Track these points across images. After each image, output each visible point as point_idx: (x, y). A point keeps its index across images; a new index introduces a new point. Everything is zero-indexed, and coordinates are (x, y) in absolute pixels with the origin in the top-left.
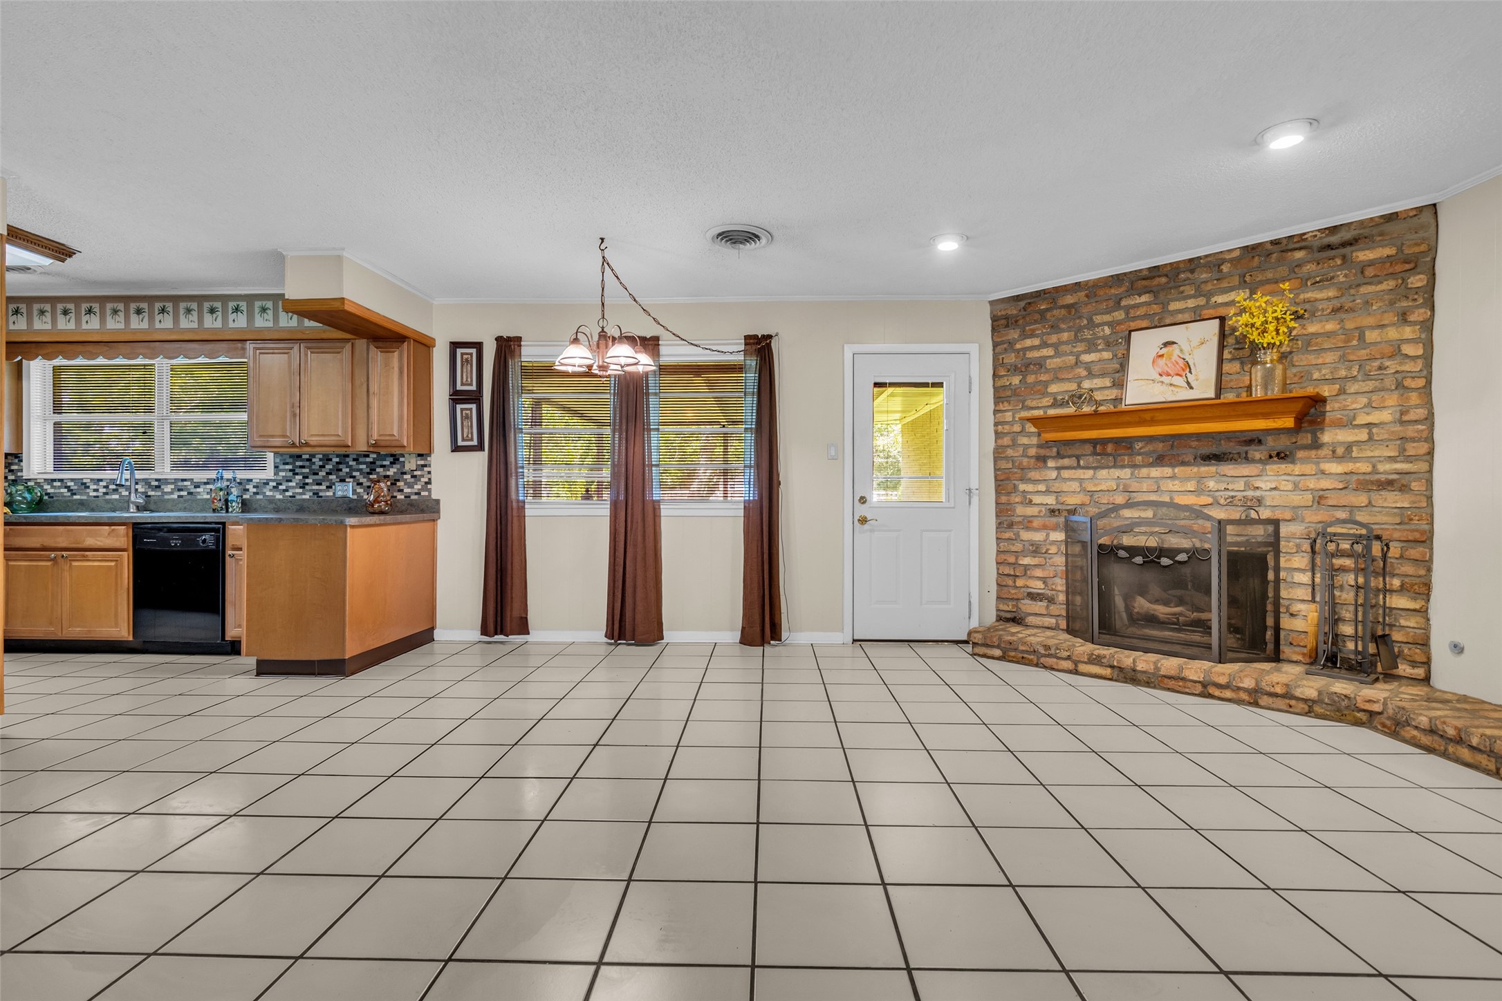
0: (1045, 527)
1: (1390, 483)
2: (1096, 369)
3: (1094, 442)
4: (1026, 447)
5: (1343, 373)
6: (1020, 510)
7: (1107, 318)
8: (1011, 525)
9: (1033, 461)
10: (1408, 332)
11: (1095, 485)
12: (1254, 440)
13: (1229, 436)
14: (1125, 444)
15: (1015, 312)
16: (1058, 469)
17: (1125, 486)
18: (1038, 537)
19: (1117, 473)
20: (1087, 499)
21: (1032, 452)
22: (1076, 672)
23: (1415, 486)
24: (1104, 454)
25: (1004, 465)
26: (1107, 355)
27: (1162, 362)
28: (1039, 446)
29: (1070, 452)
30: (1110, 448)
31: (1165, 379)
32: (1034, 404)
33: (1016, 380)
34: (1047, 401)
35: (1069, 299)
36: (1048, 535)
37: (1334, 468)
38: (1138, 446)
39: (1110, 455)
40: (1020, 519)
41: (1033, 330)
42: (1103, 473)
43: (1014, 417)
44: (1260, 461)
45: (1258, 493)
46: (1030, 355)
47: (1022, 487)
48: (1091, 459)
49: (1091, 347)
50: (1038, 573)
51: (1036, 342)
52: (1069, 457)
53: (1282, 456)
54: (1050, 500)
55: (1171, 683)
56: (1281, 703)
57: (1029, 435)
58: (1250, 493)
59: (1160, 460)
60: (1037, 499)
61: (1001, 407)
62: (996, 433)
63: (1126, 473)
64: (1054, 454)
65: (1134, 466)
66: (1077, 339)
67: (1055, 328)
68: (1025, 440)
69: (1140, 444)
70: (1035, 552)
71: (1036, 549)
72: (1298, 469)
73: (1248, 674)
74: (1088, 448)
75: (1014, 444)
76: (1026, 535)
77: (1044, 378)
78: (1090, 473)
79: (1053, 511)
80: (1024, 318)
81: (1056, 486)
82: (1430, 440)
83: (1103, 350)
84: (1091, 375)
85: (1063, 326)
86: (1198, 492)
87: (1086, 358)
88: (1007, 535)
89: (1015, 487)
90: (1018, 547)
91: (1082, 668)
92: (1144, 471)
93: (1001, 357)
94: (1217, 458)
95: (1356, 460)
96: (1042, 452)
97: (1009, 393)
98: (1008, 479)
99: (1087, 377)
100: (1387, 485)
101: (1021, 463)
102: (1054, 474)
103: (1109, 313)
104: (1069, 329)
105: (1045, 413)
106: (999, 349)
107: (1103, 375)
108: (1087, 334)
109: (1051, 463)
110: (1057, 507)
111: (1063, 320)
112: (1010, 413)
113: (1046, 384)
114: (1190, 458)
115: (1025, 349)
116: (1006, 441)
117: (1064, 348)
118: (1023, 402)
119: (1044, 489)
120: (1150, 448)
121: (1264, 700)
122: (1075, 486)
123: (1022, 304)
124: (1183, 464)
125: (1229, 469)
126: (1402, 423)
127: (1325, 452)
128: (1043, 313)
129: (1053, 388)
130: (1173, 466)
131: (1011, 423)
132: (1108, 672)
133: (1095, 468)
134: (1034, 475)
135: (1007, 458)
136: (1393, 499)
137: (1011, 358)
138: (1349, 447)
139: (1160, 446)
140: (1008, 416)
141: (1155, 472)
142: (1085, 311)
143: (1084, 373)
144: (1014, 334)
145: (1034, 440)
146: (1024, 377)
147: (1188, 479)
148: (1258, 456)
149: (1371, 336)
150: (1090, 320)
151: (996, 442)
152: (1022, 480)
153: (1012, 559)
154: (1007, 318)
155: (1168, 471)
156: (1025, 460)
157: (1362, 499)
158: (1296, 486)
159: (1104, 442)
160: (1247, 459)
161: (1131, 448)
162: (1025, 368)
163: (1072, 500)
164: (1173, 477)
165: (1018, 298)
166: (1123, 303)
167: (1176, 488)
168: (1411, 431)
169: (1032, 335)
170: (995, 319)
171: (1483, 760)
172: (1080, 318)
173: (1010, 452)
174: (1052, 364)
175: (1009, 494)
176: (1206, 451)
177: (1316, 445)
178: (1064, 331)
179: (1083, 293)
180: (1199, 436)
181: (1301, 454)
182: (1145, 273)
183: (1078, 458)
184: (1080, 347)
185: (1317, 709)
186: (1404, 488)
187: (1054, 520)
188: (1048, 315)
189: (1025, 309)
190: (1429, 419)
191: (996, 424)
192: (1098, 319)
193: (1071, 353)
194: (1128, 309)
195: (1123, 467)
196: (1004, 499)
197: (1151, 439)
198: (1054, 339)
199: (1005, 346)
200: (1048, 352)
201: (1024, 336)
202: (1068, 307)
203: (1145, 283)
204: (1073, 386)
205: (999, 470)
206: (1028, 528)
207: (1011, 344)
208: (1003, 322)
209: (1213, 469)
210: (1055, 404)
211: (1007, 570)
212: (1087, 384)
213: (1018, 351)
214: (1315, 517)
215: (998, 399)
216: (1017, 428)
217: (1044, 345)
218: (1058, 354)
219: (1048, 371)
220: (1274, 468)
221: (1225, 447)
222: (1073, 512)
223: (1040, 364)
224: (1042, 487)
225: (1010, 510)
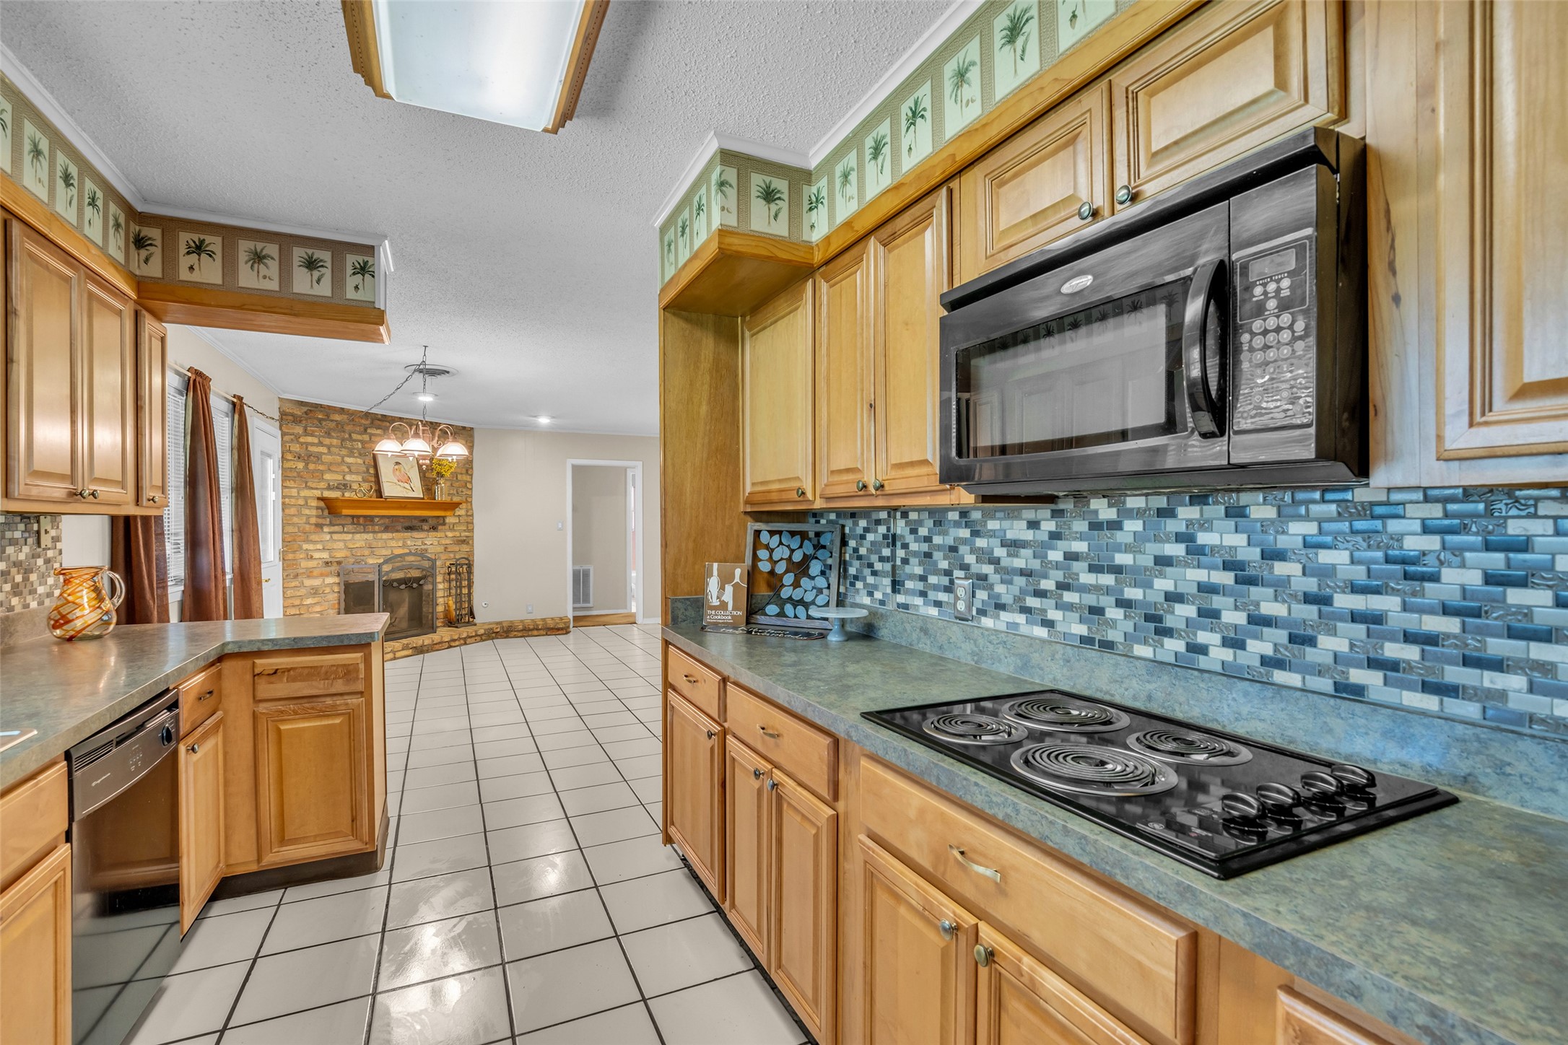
0: (322, 575)
1: (464, 541)
2: (353, 469)
3: (353, 517)
4: (309, 517)
5: (452, 492)
6: (304, 564)
7: (359, 437)
8: (296, 576)
9: (313, 527)
10: (468, 478)
11: (354, 544)
12: (424, 520)
13: (416, 518)
14: (369, 519)
15: (299, 413)
16: (330, 533)
17: (369, 544)
18: (316, 582)
19: (365, 536)
20: (348, 554)
21: (313, 520)
22: (395, 658)
23: (470, 542)
24: (359, 524)
25: (290, 529)
26: (360, 461)
27: (397, 473)
28: (318, 517)
29: (338, 522)
30: (361, 520)
31: (400, 483)
32: (314, 485)
33: (301, 465)
34: (323, 485)
35: (337, 417)
36: (324, 580)
37: (450, 534)
38: (376, 520)
39: (361, 525)
40: (304, 571)
41: (313, 431)
42: (358, 536)
43: (298, 493)
44: (427, 531)
45: (425, 547)
46: (310, 448)
47: (305, 546)
48: (351, 527)
49: (351, 454)
50: (318, 608)
51: (316, 440)
52: (337, 525)
53: (434, 528)
54: (325, 555)
55: (437, 647)
56: (473, 640)
57: (310, 508)
58: (423, 547)
59: (387, 529)
60: (316, 555)
61: (288, 484)
62: (283, 504)
63: (370, 536)
64: (328, 523)
65: (374, 532)
66: (342, 446)
67: (328, 434)
68: (307, 512)
69: (377, 519)
70: (315, 593)
71: (315, 592)
72: (439, 534)
73: (426, 640)
74: (350, 520)
75: (300, 514)
76: (308, 582)
77: (321, 467)
78: (351, 535)
79: (327, 563)
80: (306, 420)
81: (329, 546)
82: (473, 523)
83: (356, 457)
84: (351, 472)
85: (333, 434)
86: (404, 546)
87: (349, 460)
88: (293, 584)
89: (301, 547)
90: (303, 591)
91: (398, 655)
92: (379, 535)
93: (288, 445)
94: (410, 528)
95: (455, 531)
96: (320, 521)
97: (295, 474)
98: (294, 540)
99: (348, 473)
100: (463, 542)
101: (304, 529)
102: (328, 537)
103: (361, 434)
104: (337, 438)
105: (322, 493)
106: (287, 438)
107: (357, 473)
108: (348, 444)
109: (326, 529)
110: (330, 560)
111: (334, 430)
112: (296, 490)
113: (322, 472)
114: (400, 528)
115: (307, 444)
116: (293, 511)
117: (333, 449)
118: (306, 483)
119: (321, 548)
120: (382, 521)
121: (469, 641)
122: (341, 545)
123: (305, 409)
124: (397, 531)
125: (416, 534)
126: (467, 515)
127: (447, 527)
128: (320, 420)
129: (327, 476)
130: (393, 533)
131: (297, 498)
132: (410, 652)
133: (353, 533)
134: (314, 537)
135: (293, 524)
136: (465, 548)
137: (296, 448)
138: (454, 524)
139: (387, 521)
140: (294, 493)
141: (385, 536)
142: (348, 428)
143: (347, 470)
144: (299, 430)
145: (314, 512)
146: (307, 464)
147: (399, 539)
148: (426, 527)
149: (459, 477)
150: (350, 435)
151: (283, 510)
152: (307, 541)
153: (297, 602)
154: (292, 415)
155: (389, 535)
156: (307, 526)
157: (456, 548)
158: (439, 544)
159: (358, 517)
160: (422, 530)
161: (372, 521)
162: (307, 458)
163: (340, 555)
164: (393, 539)
165: (302, 403)
166: (369, 431)
167: (394, 545)
168: (469, 519)
169: (312, 435)
170: (283, 414)
171: (542, 632)
172: (344, 432)
173: (295, 520)
174: (326, 458)
175: (294, 552)
176: (407, 524)
177: (444, 524)
178: (333, 437)
179: (346, 416)
180: (404, 517)
181: (440, 527)
182: (380, 417)
183: (343, 526)
184: (344, 452)
185: (484, 638)
186: (468, 543)
187: (328, 569)
188: (324, 423)
189: (306, 413)
190: (472, 515)
191: (283, 497)
192: (354, 436)
193: (339, 455)
194: (371, 435)
195: (368, 532)
196: (290, 556)
197: (382, 517)
198: (327, 441)
199: (292, 437)
200: (324, 450)
201: (306, 433)
202: (338, 423)
203: (379, 422)
204: (340, 478)
205: (287, 533)
206: (309, 577)
207: (297, 437)
208: (291, 418)
209: (409, 534)
210: (329, 488)
211: (293, 611)
212: (348, 477)
213: (302, 444)
214: (443, 557)
215: (285, 478)
216: (301, 502)
217: (321, 444)
218: (330, 452)
219: (323, 463)
220: (432, 534)
221: (415, 523)
222: (339, 563)
223: (318, 457)
224: (320, 546)
225: (296, 565)
